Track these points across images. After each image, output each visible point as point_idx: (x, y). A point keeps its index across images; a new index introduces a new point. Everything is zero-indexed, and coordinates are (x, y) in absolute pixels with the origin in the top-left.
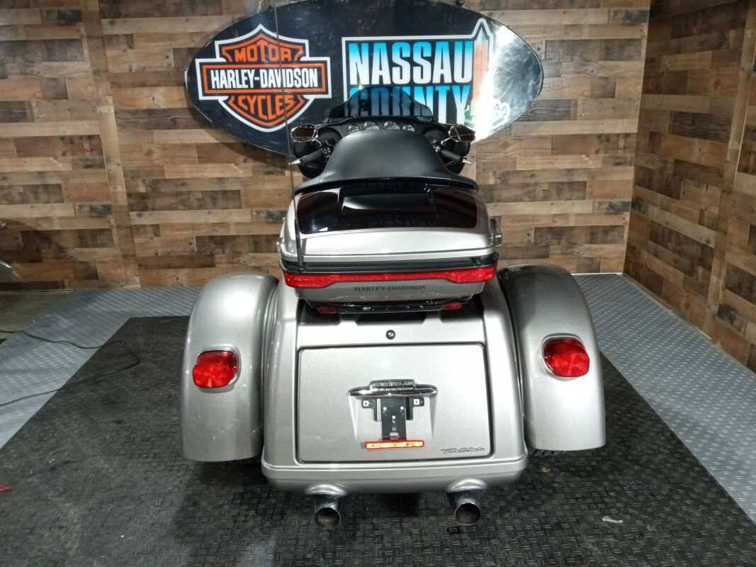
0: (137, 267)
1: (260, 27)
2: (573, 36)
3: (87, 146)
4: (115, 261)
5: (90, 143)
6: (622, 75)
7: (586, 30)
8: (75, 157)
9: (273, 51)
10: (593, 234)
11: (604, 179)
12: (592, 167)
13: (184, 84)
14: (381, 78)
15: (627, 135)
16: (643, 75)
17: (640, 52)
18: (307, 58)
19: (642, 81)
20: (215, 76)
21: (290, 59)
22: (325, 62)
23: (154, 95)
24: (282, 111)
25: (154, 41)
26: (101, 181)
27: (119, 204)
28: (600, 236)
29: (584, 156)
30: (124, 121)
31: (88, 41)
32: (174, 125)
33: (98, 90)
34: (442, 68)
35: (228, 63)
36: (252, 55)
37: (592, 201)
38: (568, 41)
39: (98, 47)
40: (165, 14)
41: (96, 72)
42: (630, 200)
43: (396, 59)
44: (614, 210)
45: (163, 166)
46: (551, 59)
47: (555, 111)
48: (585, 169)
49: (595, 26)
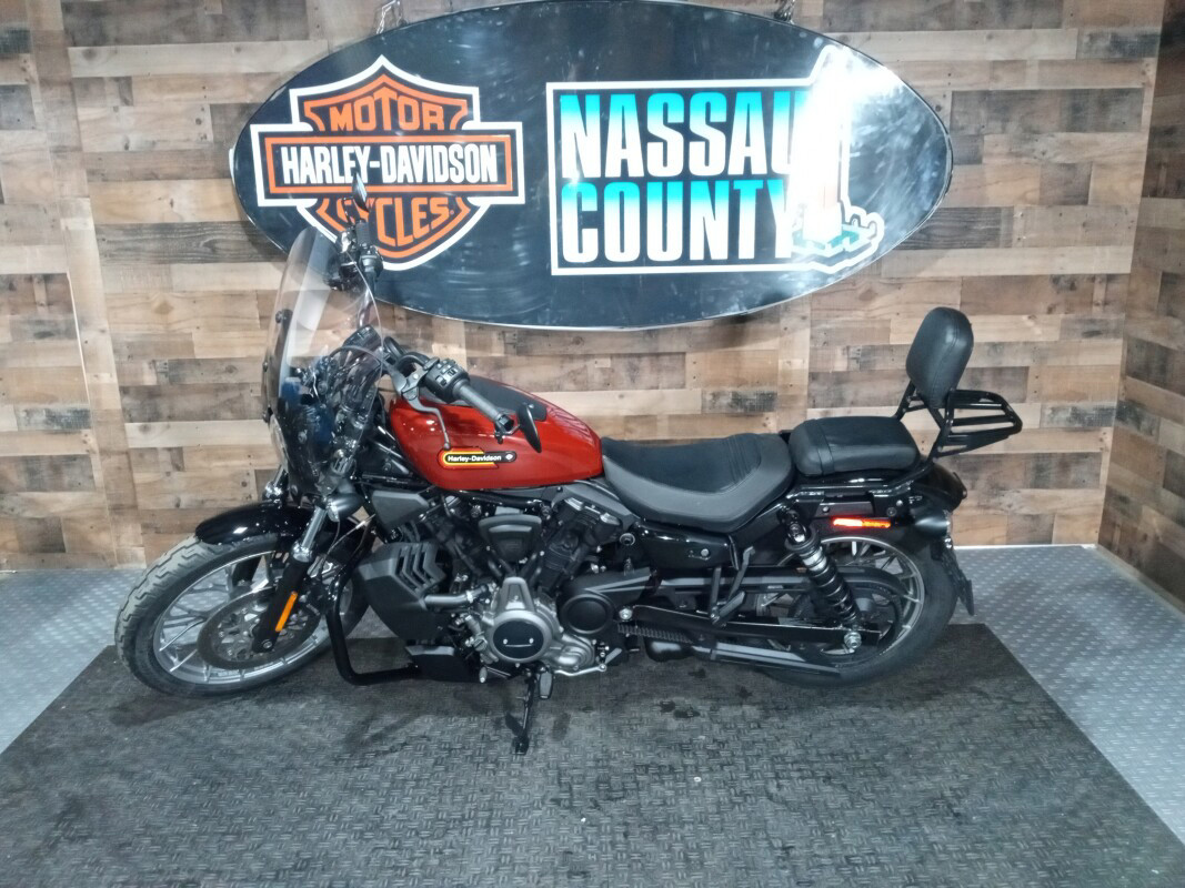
0: (140, 530)
1: (382, 61)
2: (1006, 83)
3: (40, 294)
4: (99, 518)
5: (47, 290)
6: (1104, 160)
7: (1033, 72)
8: (17, 317)
9: (408, 110)
10: (1039, 469)
11: (1064, 363)
12: (1041, 339)
13: (230, 177)
14: (624, 164)
15: (1110, 278)
16: (1144, 159)
17: (1139, 115)
18: (476, 124)
19: (1141, 170)
20: (290, 159)
21: (441, 126)
22: (512, 133)
23: (172, 197)
24: (426, 230)
25: (172, 90)
26: (68, 364)
27: (105, 407)
28: (1053, 473)
29: (1025, 318)
30: (113, 247)
31: (42, 92)
32: (212, 255)
33: (62, 185)
34: (748, 144)
35: (316, 133)
36: (365, 118)
37: (1039, 404)
38: (999, 93)
39: (62, 103)
40: (194, 37)
41: (59, 151)
42: (1114, 404)
43: (655, 125)
44: (1084, 422)
45: (191, 334)
46: (962, 128)
47: (967, 229)
48: (1025, 343)
49: (1052, 63)
